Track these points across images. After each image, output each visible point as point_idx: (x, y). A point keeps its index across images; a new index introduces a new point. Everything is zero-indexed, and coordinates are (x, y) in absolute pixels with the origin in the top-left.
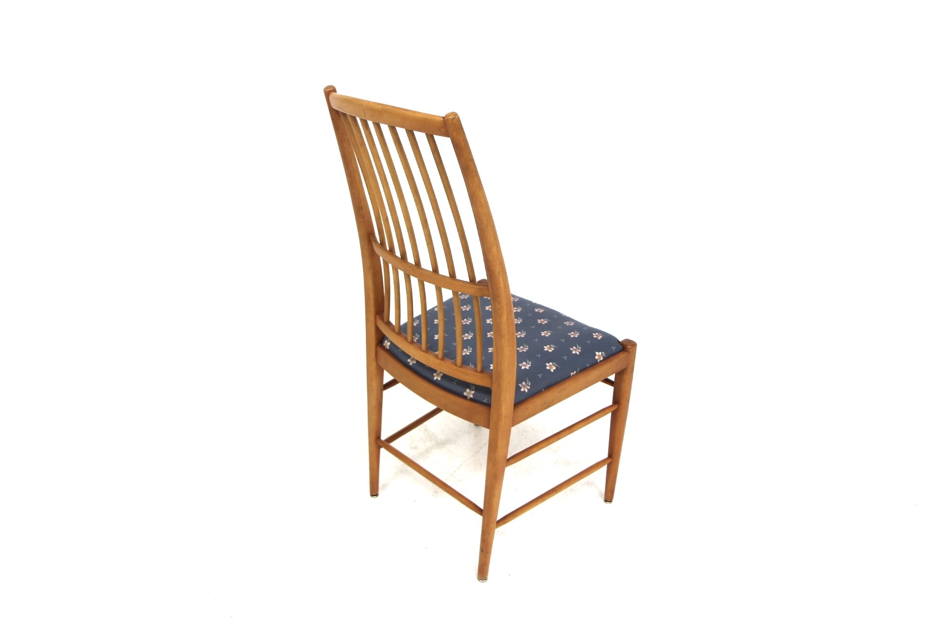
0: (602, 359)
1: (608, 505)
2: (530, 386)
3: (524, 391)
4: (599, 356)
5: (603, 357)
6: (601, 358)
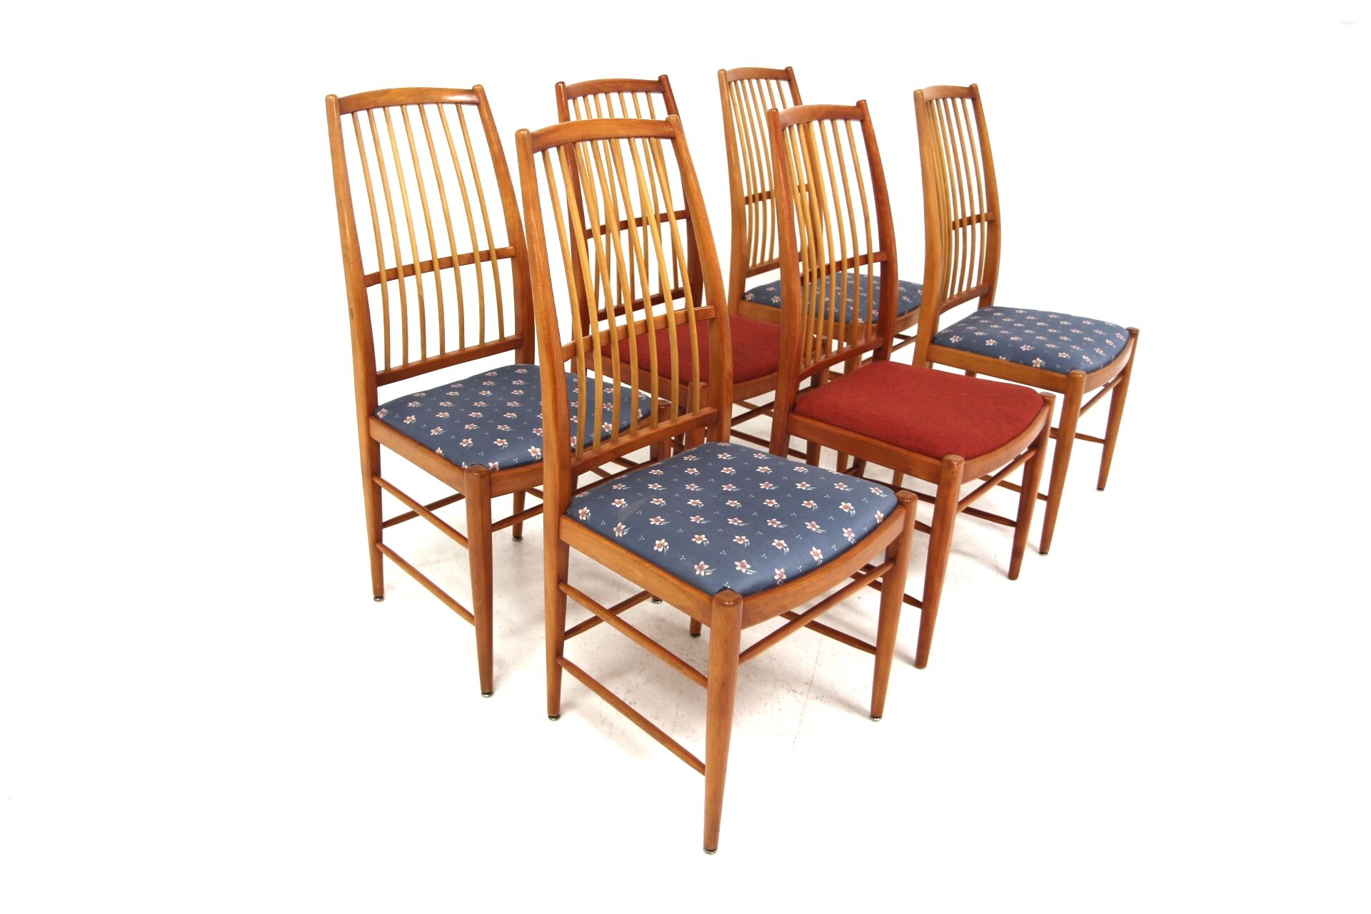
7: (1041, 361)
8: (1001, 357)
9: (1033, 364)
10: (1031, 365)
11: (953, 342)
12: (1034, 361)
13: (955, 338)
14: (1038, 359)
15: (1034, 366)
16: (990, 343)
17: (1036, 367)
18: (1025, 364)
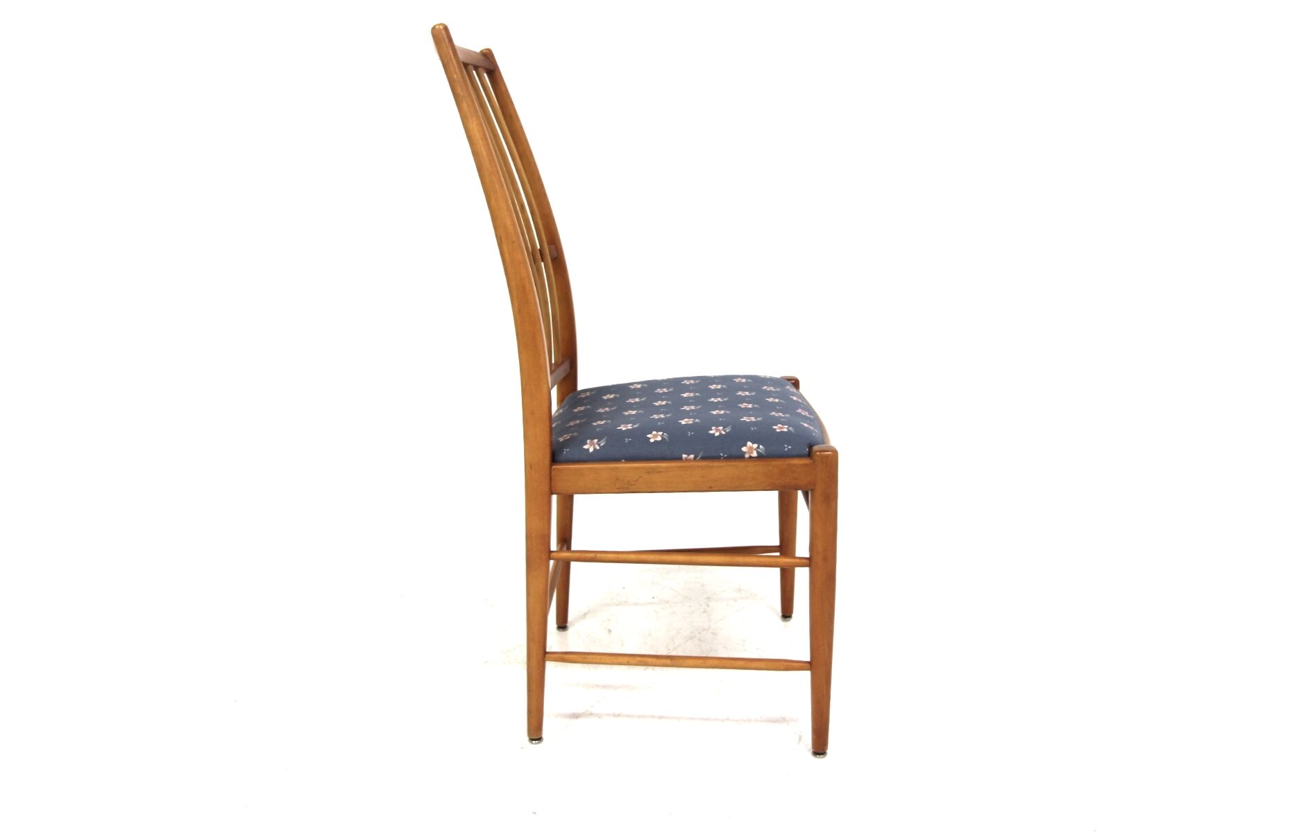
0: (755, 454)
1: (819, 761)
2: (600, 447)
3: (588, 450)
4: (751, 448)
5: (758, 452)
6: (752, 453)
7: (755, 446)
8: (684, 456)
9: (745, 453)
10: (741, 457)
11: (591, 450)
12: (744, 449)
13: (592, 444)
14: (749, 444)
15: (747, 456)
16: (655, 437)
17: (751, 457)
18: (730, 458)
